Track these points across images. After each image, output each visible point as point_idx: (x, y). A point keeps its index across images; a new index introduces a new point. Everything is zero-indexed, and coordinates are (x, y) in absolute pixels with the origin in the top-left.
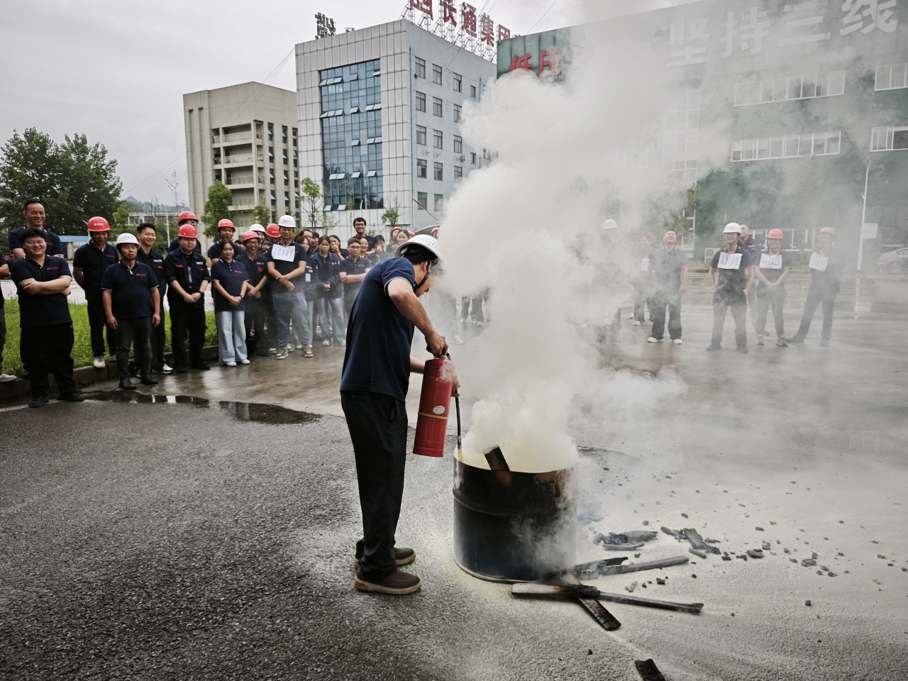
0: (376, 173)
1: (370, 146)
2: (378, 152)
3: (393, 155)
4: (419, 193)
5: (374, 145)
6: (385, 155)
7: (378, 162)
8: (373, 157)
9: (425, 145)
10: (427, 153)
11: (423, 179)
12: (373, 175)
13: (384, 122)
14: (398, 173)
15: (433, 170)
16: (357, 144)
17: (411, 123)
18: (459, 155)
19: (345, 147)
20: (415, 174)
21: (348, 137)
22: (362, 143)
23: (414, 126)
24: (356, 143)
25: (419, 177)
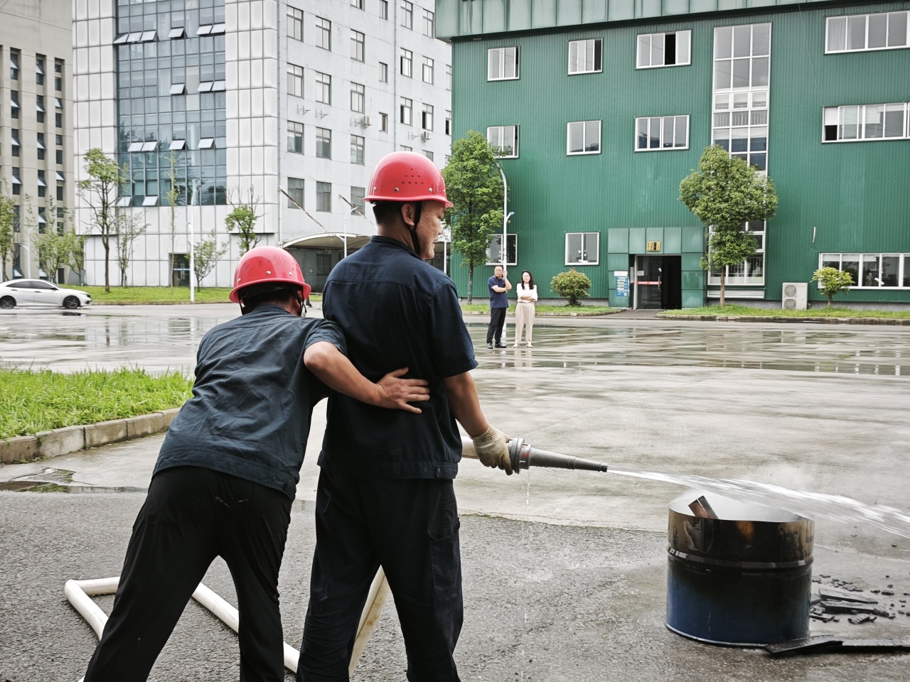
0: (213, 143)
1: (202, 95)
2: (219, 107)
3: (245, 113)
4: (290, 179)
5: (211, 95)
6: (230, 112)
7: (218, 124)
8: (208, 116)
9: (302, 97)
10: (305, 112)
11: (297, 155)
12: (209, 146)
13: (230, 56)
14: (254, 143)
15: (315, 140)
16: (181, 92)
17: (278, 59)
18: (359, 117)
19: (158, 97)
20: (284, 147)
21: (165, 79)
22: (189, 91)
23: (283, 65)
24: (178, 89)
25: (290, 151)
